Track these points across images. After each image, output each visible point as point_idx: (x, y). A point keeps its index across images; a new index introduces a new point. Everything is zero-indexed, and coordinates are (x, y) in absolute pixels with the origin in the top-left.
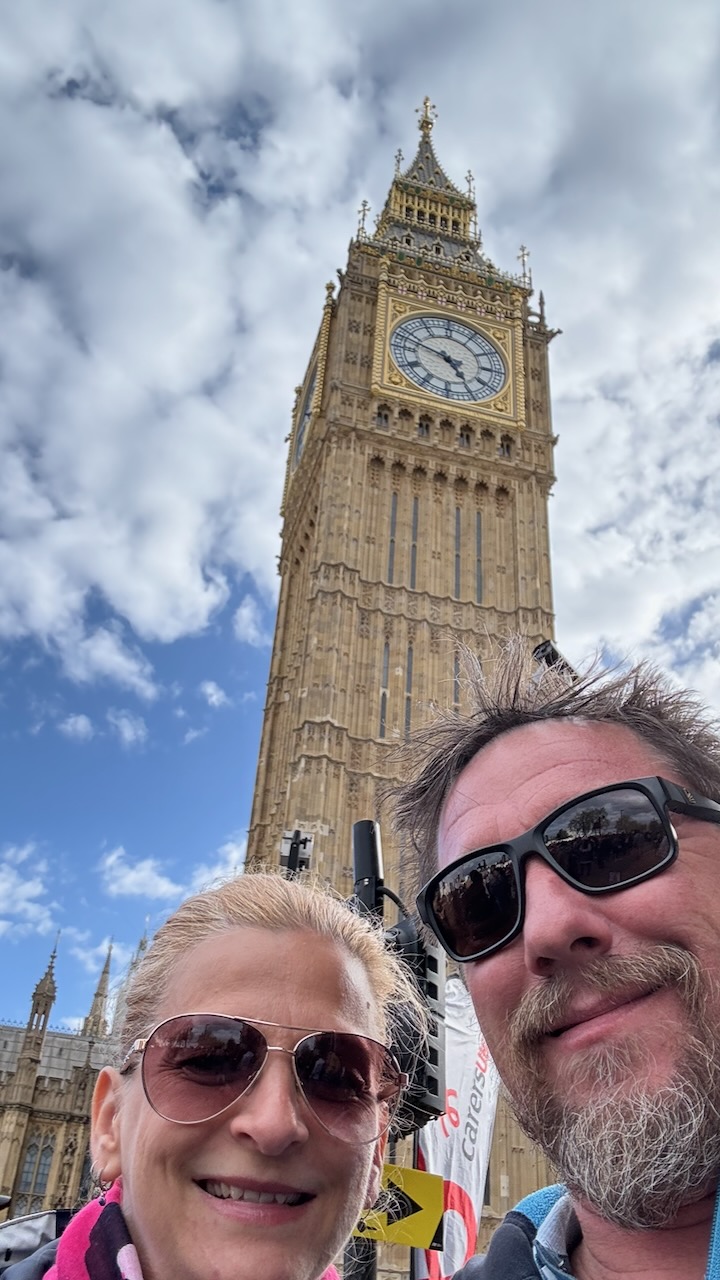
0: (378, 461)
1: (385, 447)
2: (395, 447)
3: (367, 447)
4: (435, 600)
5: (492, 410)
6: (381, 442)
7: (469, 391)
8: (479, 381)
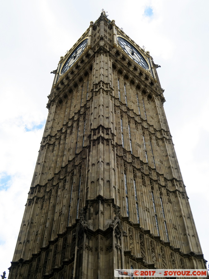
0: (60, 101)
1: (60, 96)
2: (62, 92)
3: (56, 101)
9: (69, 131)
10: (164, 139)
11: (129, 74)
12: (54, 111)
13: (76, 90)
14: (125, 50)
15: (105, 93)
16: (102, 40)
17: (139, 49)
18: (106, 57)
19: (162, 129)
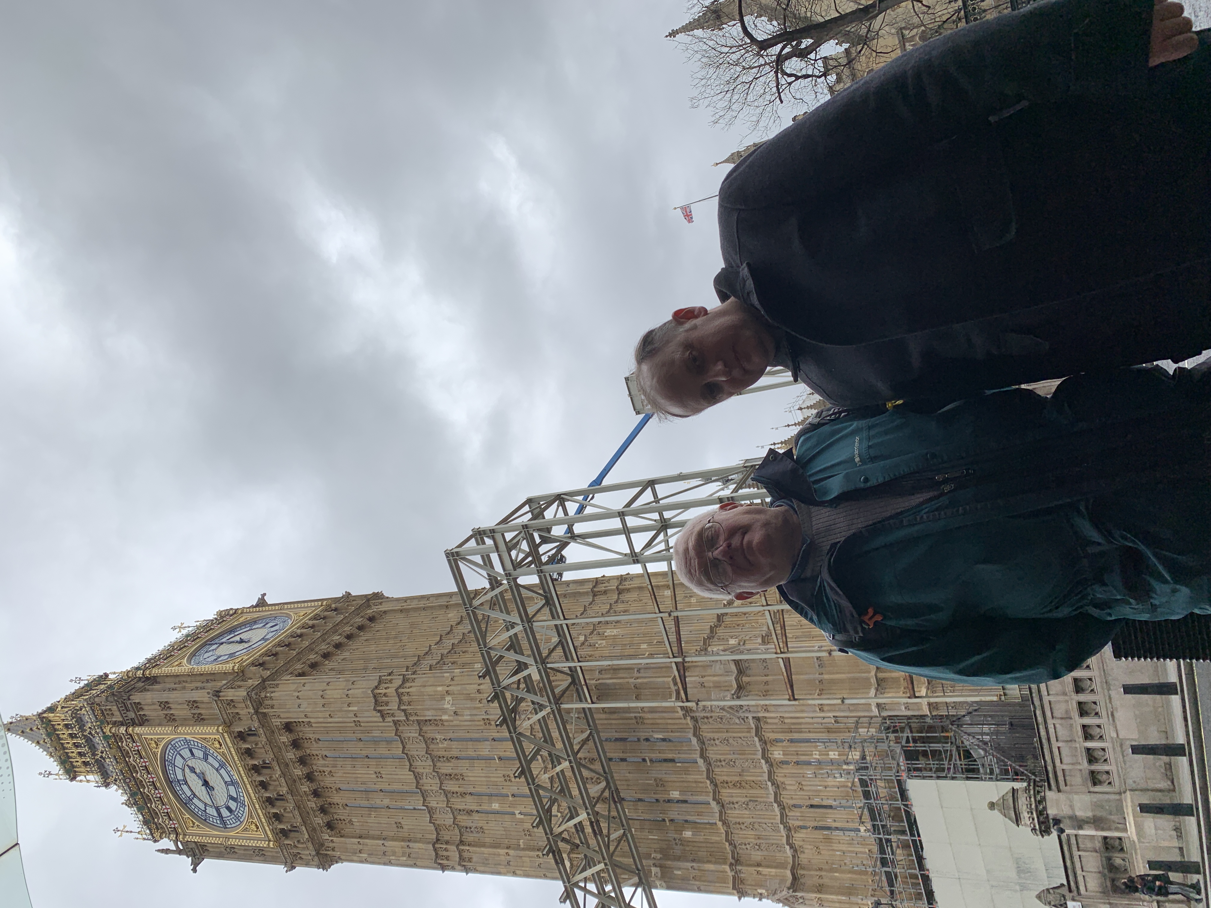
0: (330, 826)
1: (316, 826)
2: (310, 819)
3: (325, 838)
4: (418, 777)
5: (224, 749)
6: (314, 829)
7: (222, 766)
8: (206, 759)
9: (451, 786)
11: (317, 649)
12: (356, 840)
13: (320, 778)
14: (237, 654)
15: (408, 685)
16: (221, 694)
17: (218, 629)
18: (280, 686)
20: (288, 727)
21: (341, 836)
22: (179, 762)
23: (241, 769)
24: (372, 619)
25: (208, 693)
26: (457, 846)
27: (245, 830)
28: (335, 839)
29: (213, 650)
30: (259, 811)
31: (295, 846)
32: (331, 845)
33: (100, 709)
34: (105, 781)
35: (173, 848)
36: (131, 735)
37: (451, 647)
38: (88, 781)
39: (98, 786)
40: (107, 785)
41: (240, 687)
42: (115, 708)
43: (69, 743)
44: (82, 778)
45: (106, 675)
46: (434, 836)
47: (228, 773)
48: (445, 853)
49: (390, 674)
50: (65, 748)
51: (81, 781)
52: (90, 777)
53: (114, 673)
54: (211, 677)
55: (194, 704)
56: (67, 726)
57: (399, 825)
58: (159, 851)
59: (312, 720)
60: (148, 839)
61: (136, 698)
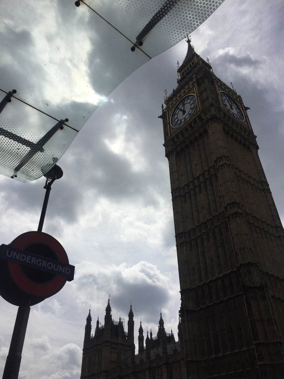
0: (178, 153)
1: (178, 149)
2: (179, 147)
3: (174, 153)
4: (198, 177)
5: (195, 113)
6: (176, 149)
9: (197, 190)
10: (265, 190)
11: (234, 132)
12: (175, 163)
14: (227, 107)
15: (228, 167)
16: (212, 106)
17: (234, 98)
18: (219, 124)
19: (263, 181)
20: (206, 131)
21: (176, 158)
22: (189, 101)
23: (190, 121)
24: (248, 148)
25: (212, 102)
26: (179, 195)
27: (172, 128)
28: (174, 156)
29: (226, 98)
30: (178, 131)
31: (170, 145)
32: (173, 155)
33: (200, 71)
34: (179, 81)
35: (164, 109)
36: (194, 83)
37: (244, 178)
38: (178, 76)
39: (177, 80)
40: (178, 82)
41: (216, 112)
42: (201, 75)
43: (188, 66)
44: (179, 74)
45: (211, 68)
46: (181, 187)
47: (188, 117)
48: (177, 192)
49: (230, 159)
50: (186, 65)
51: (178, 74)
52: (180, 76)
53: (212, 71)
54: (217, 101)
55: (207, 98)
56: (193, 63)
57: (182, 175)
58: (162, 105)
59: (209, 138)
60: (165, 100)
61: (206, 80)
